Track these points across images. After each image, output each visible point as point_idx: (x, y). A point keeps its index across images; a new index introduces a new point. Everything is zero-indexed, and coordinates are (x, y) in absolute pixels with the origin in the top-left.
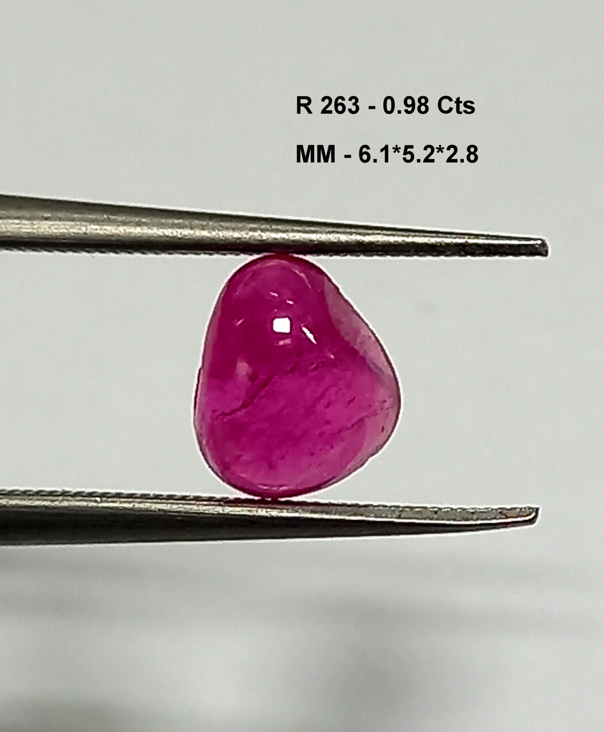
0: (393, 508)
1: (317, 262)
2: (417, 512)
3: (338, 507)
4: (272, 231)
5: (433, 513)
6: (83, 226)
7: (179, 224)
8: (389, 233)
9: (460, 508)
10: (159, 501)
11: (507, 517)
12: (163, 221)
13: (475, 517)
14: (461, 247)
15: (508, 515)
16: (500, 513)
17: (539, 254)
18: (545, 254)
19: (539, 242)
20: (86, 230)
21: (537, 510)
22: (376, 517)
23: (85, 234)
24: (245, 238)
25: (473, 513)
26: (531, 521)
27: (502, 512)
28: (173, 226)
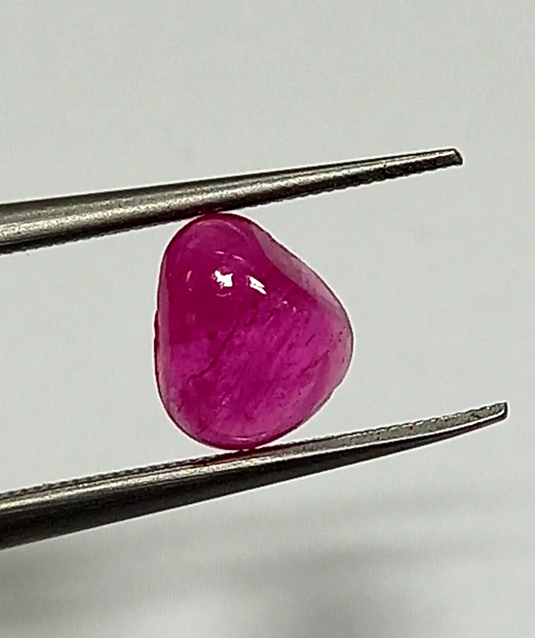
0: (370, 432)
1: (246, 214)
2: (393, 431)
3: (318, 443)
4: (198, 193)
5: (409, 429)
6: (16, 226)
7: (107, 205)
8: (310, 172)
9: (433, 419)
10: (145, 474)
11: (480, 418)
12: (91, 205)
13: (449, 423)
14: (381, 172)
15: (481, 416)
16: (473, 414)
17: (455, 163)
18: (460, 162)
19: (452, 152)
20: (19, 229)
21: (505, 404)
22: (357, 444)
23: (19, 233)
24: (175, 205)
25: (446, 421)
26: (503, 416)
27: (474, 414)
28: (101, 208)
